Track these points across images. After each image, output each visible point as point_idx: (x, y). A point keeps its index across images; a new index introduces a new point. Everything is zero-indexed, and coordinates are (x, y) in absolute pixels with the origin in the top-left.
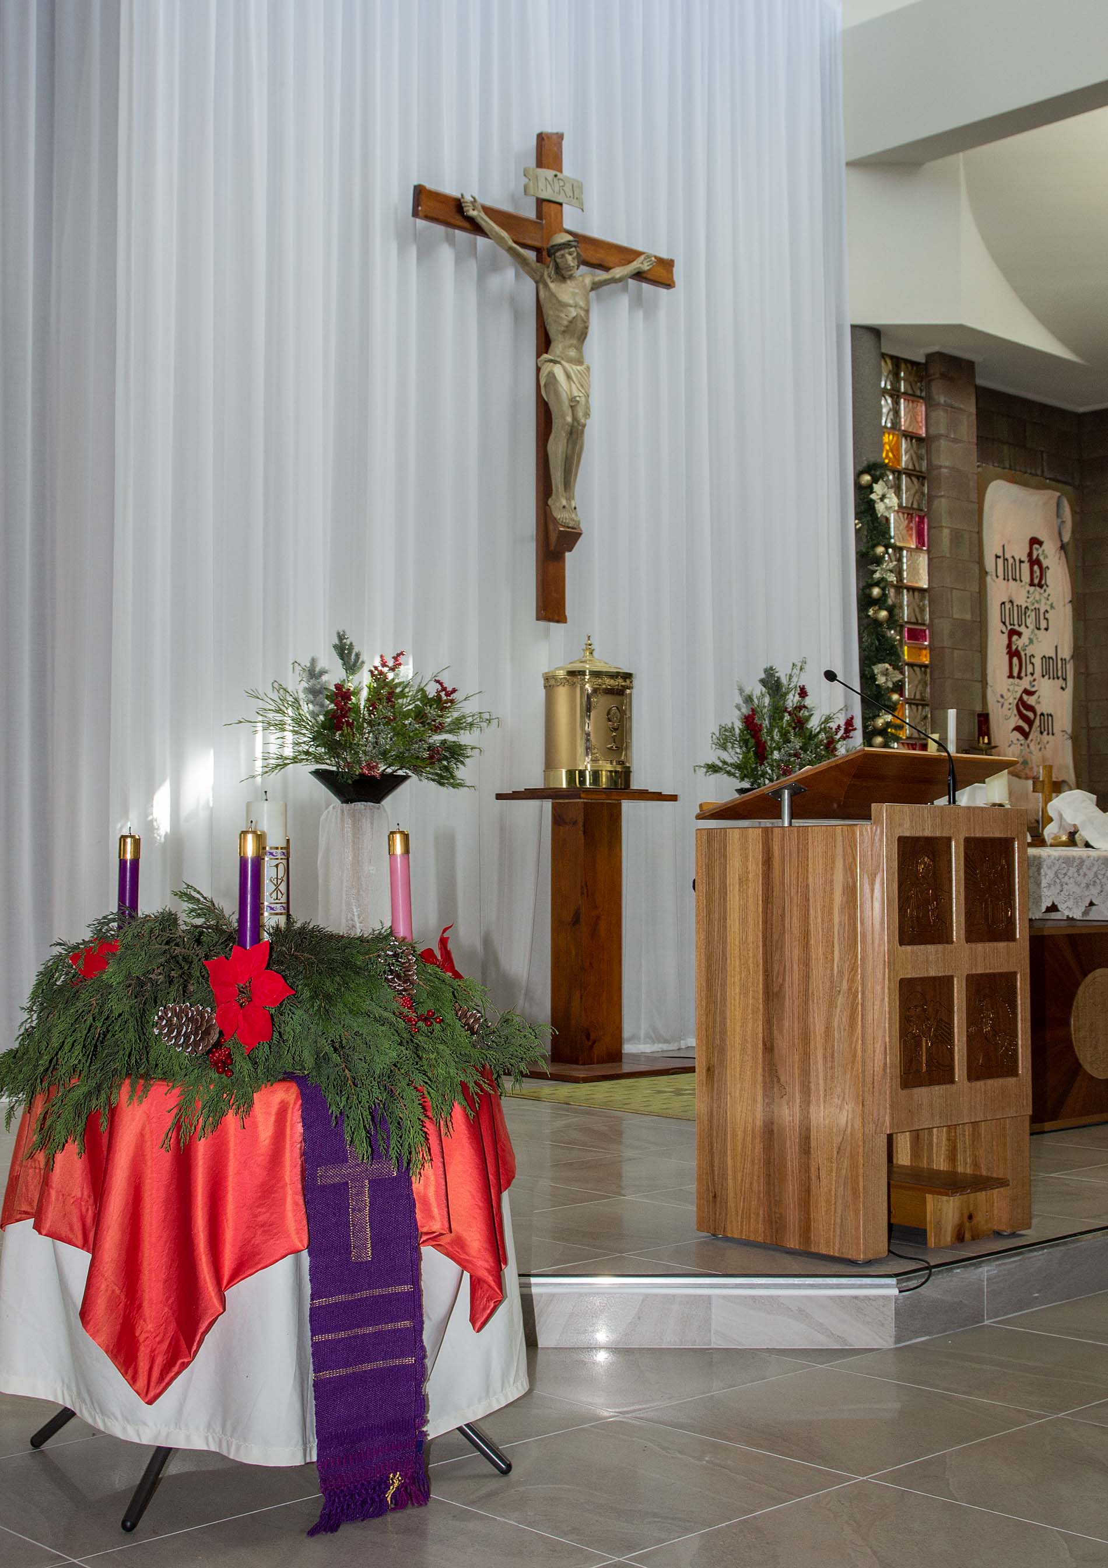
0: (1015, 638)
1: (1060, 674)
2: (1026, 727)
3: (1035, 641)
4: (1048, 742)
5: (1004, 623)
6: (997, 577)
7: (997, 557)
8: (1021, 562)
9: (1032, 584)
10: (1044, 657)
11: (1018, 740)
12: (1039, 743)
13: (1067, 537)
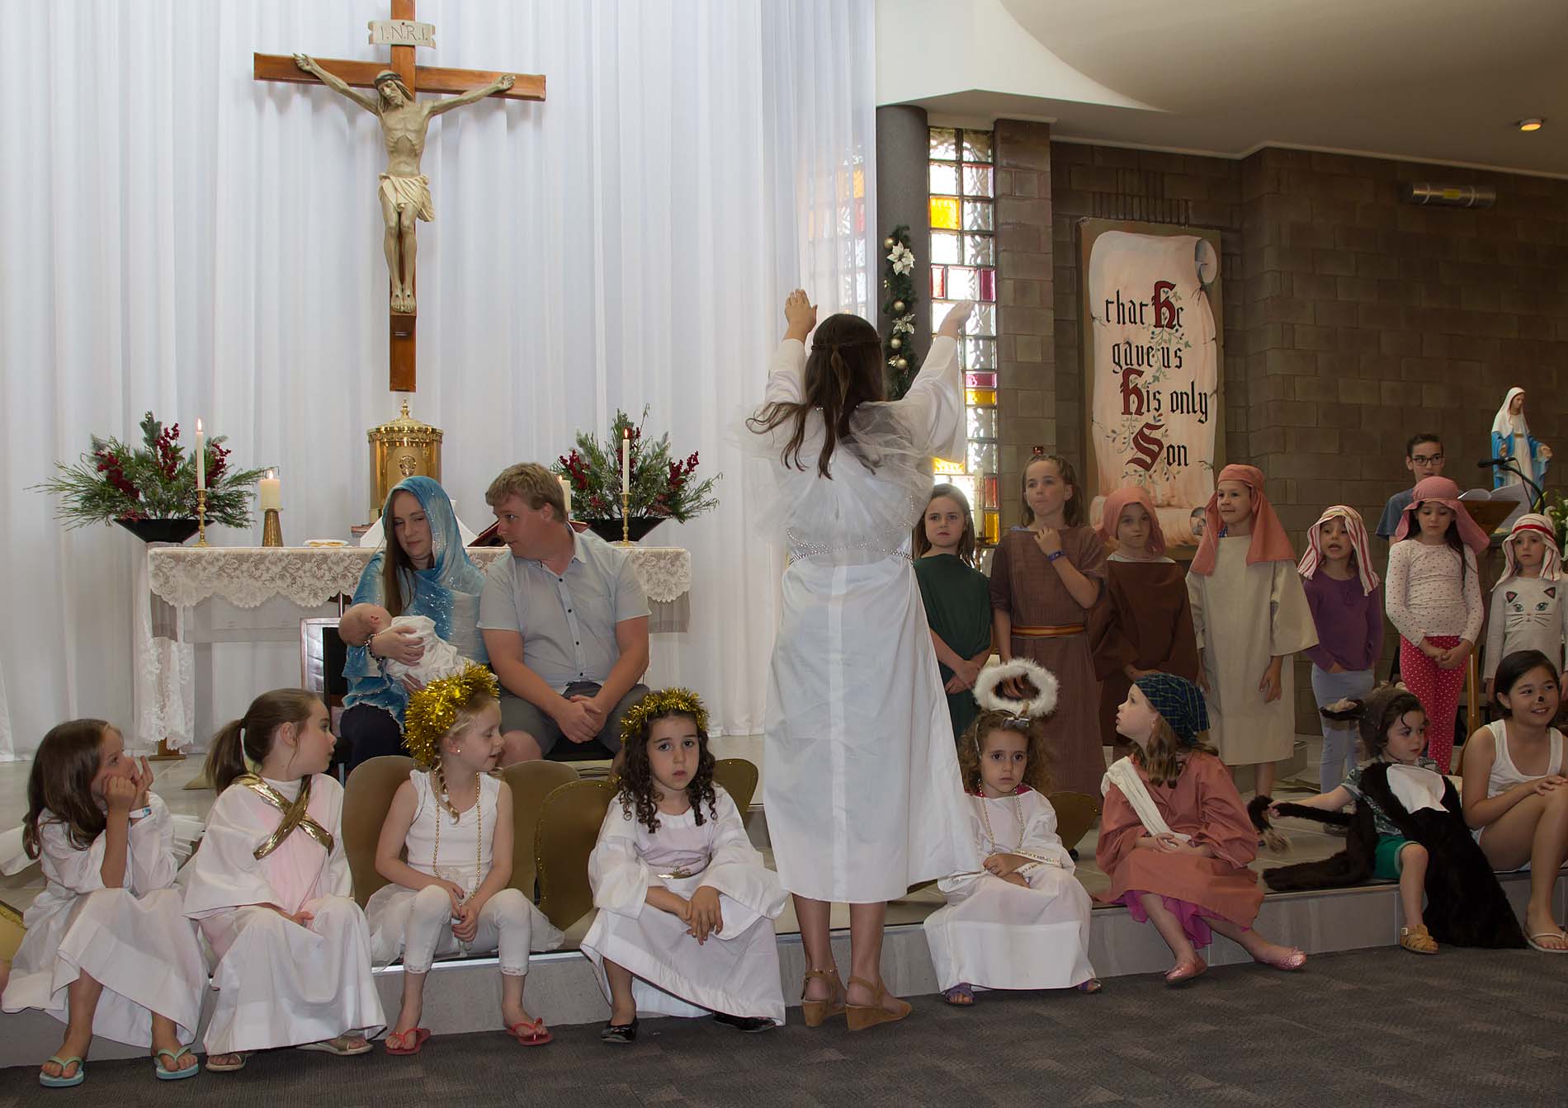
0: (1132, 377)
1: (1197, 408)
2: (1148, 460)
3: (1161, 377)
4: (1178, 473)
5: (1118, 364)
6: (1108, 321)
7: (1108, 302)
8: (1142, 305)
9: (1158, 324)
10: (1175, 392)
11: (1135, 471)
12: (1165, 474)
13: (1210, 276)
